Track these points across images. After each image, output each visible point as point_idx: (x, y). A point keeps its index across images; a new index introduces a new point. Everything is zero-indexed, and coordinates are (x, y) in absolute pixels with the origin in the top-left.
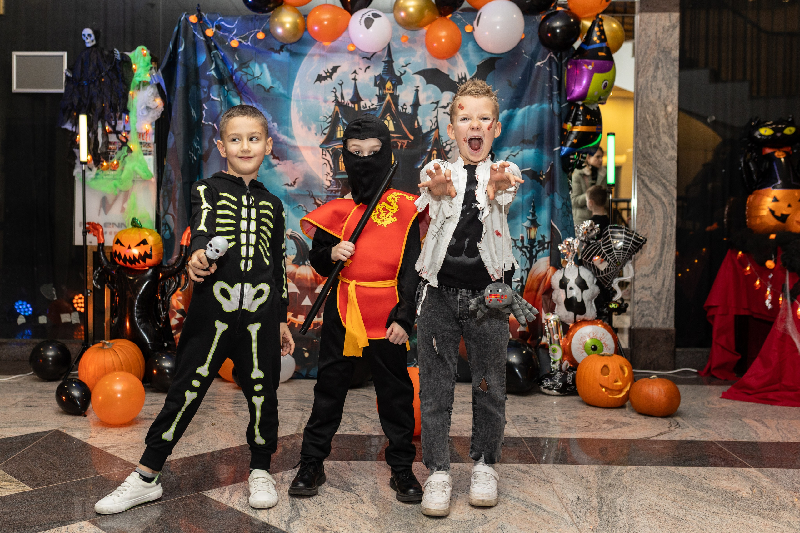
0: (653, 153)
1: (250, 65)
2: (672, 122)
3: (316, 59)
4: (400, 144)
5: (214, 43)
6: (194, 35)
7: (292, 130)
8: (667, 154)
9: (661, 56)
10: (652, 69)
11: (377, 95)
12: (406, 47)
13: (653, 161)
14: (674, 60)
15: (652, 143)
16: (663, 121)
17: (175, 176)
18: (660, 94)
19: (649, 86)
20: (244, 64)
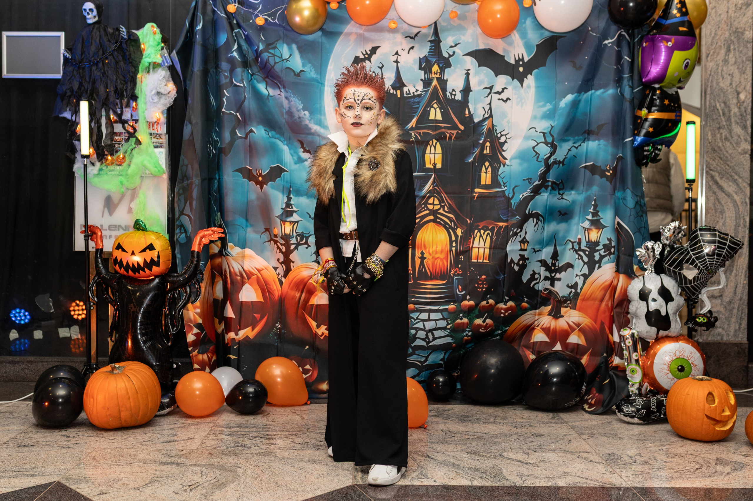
0: (723, 146)
1: (277, 46)
2: (745, 111)
3: (352, 38)
4: (448, 135)
5: (237, 21)
6: (214, 12)
7: (326, 119)
8: (739, 147)
9: (732, 38)
10: (723, 52)
11: (422, 80)
12: (455, 25)
13: (724, 155)
14: (748, 42)
15: (723, 134)
16: (735, 110)
17: (192, 170)
18: (731, 79)
19: (720, 71)
20: (270, 45)
